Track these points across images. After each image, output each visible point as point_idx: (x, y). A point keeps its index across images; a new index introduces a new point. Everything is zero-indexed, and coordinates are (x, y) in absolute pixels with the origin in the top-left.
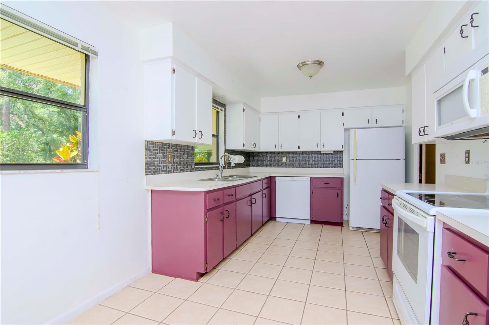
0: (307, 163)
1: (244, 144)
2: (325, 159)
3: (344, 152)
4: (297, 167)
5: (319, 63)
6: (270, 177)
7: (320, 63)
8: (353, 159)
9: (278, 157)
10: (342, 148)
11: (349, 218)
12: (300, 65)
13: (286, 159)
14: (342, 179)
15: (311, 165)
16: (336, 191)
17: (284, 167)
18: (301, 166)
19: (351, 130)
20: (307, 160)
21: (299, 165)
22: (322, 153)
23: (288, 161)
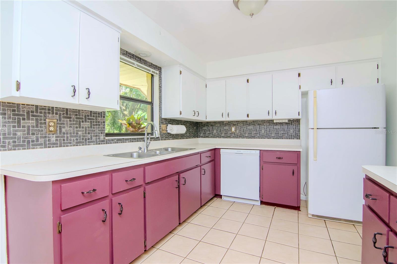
0: (258, 134)
1: (181, 112)
2: (279, 129)
3: (301, 121)
4: (247, 137)
6: (215, 149)
8: (313, 129)
9: (227, 127)
10: (299, 115)
11: (307, 198)
13: (236, 129)
14: (298, 153)
15: (263, 135)
16: (291, 168)
17: (234, 137)
18: (252, 137)
20: (258, 130)
21: (249, 136)
22: (275, 121)
23: (238, 131)
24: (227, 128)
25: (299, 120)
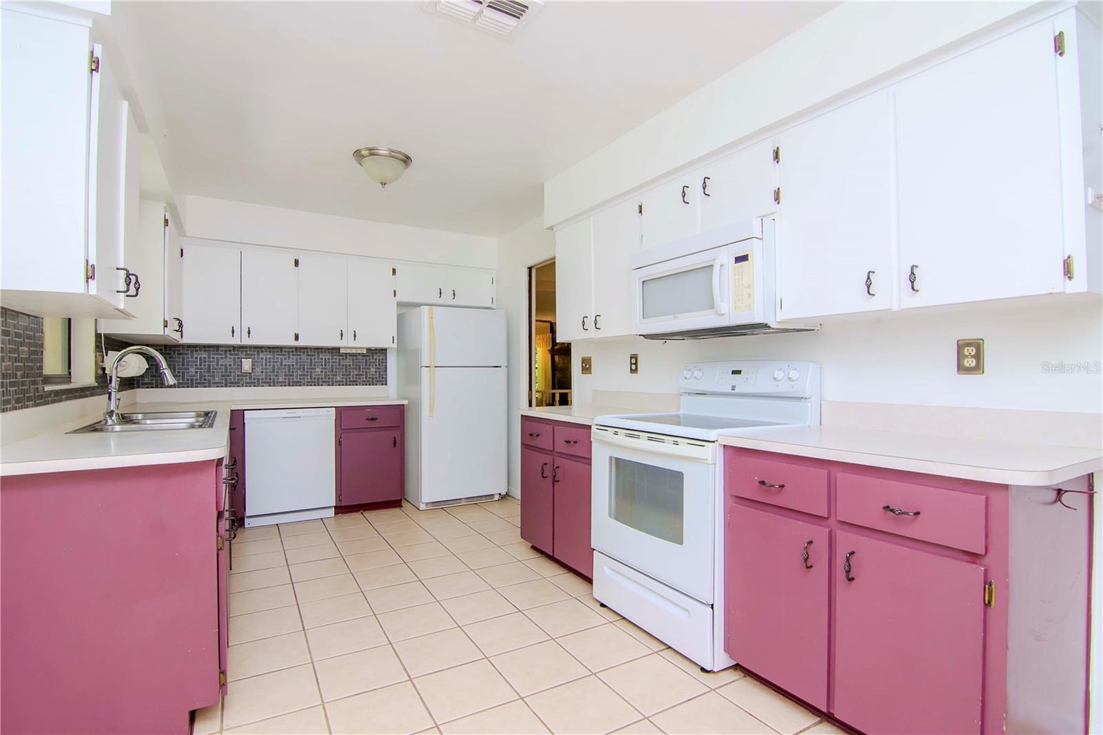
1: (165, 321)
2: (350, 365)
3: (388, 351)
4: (283, 384)
5: (404, 158)
7: (407, 160)
8: (428, 366)
12: (364, 152)
13: (253, 365)
14: (401, 408)
15: (318, 378)
16: (389, 435)
17: (249, 384)
19: (422, 307)
20: (307, 369)
21: (287, 381)
22: (342, 351)
23: (258, 370)
24: (229, 360)
25: (386, 350)
